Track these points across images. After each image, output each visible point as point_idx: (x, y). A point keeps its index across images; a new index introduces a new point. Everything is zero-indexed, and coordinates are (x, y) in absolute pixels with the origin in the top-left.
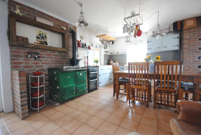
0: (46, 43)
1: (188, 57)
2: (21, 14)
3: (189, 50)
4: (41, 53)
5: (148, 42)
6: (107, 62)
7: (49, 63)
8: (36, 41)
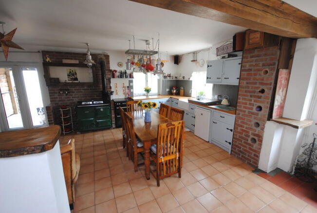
0: (76, 79)
1: (243, 103)
2: (50, 61)
3: (246, 91)
4: (71, 88)
5: (208, 66)
6: (168, 90)
7: (78, 97)
8: (67, 79)
